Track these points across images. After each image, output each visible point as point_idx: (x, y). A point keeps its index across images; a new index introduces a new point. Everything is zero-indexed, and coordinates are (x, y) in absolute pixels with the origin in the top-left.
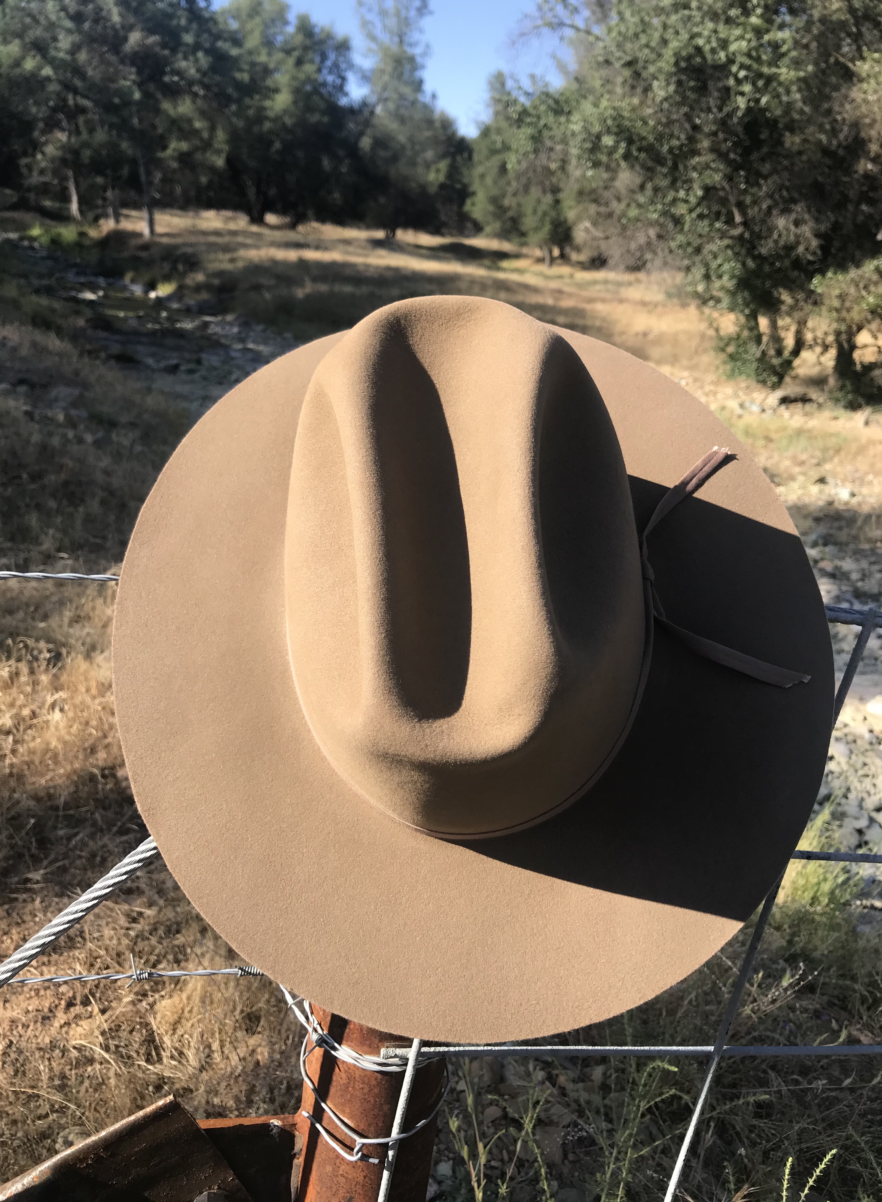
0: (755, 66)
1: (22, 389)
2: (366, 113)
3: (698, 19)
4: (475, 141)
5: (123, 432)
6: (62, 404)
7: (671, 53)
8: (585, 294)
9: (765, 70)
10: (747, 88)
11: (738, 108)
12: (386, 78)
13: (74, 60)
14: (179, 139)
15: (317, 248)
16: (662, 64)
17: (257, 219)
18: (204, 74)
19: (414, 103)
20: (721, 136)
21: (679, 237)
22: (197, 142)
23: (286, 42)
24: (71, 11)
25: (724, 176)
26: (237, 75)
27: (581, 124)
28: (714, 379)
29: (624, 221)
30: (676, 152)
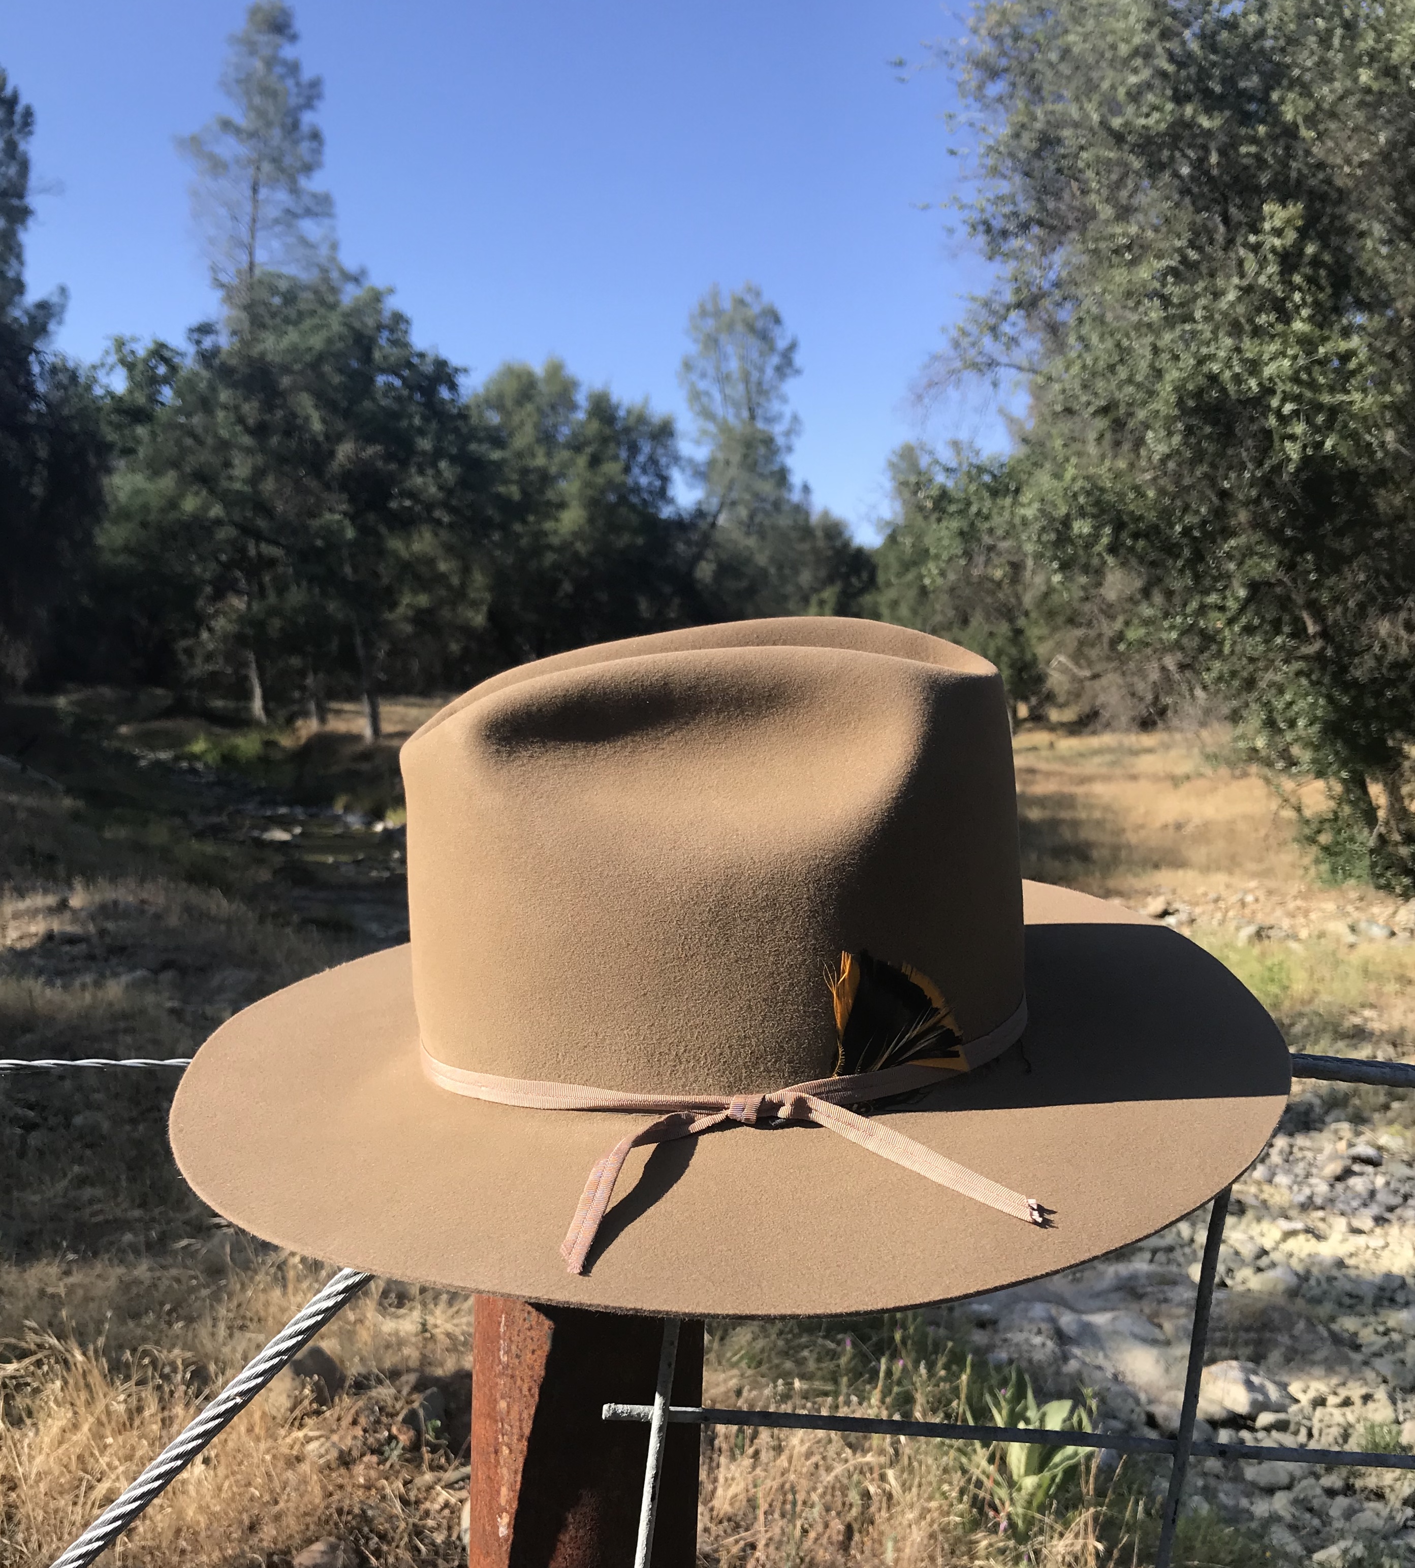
0: (1308, 394)
2: (703, 525)
3: (1208, 335)
4: (878, 552)
6: (230, 995)
7: (1169, 388)
8: (1073, 770)
9: (1326, 398)
10: (1299, 428)
11: (1289, 459)
12: (733, 471)
13: (257, 492)
14: (415, 592)
16: (1157, 405)
18: (450, 492)
19: (777, 505)
20: (1267, 503)
21: (1217, 665)
22: (443, 592)
23: (575, 435)
24: (251, 421)
25: (1280, 563)
26: (502, 489)
27: (1036, 505)
28: (1303, 888)
29: (1122, 647)
30: (1197, 534)
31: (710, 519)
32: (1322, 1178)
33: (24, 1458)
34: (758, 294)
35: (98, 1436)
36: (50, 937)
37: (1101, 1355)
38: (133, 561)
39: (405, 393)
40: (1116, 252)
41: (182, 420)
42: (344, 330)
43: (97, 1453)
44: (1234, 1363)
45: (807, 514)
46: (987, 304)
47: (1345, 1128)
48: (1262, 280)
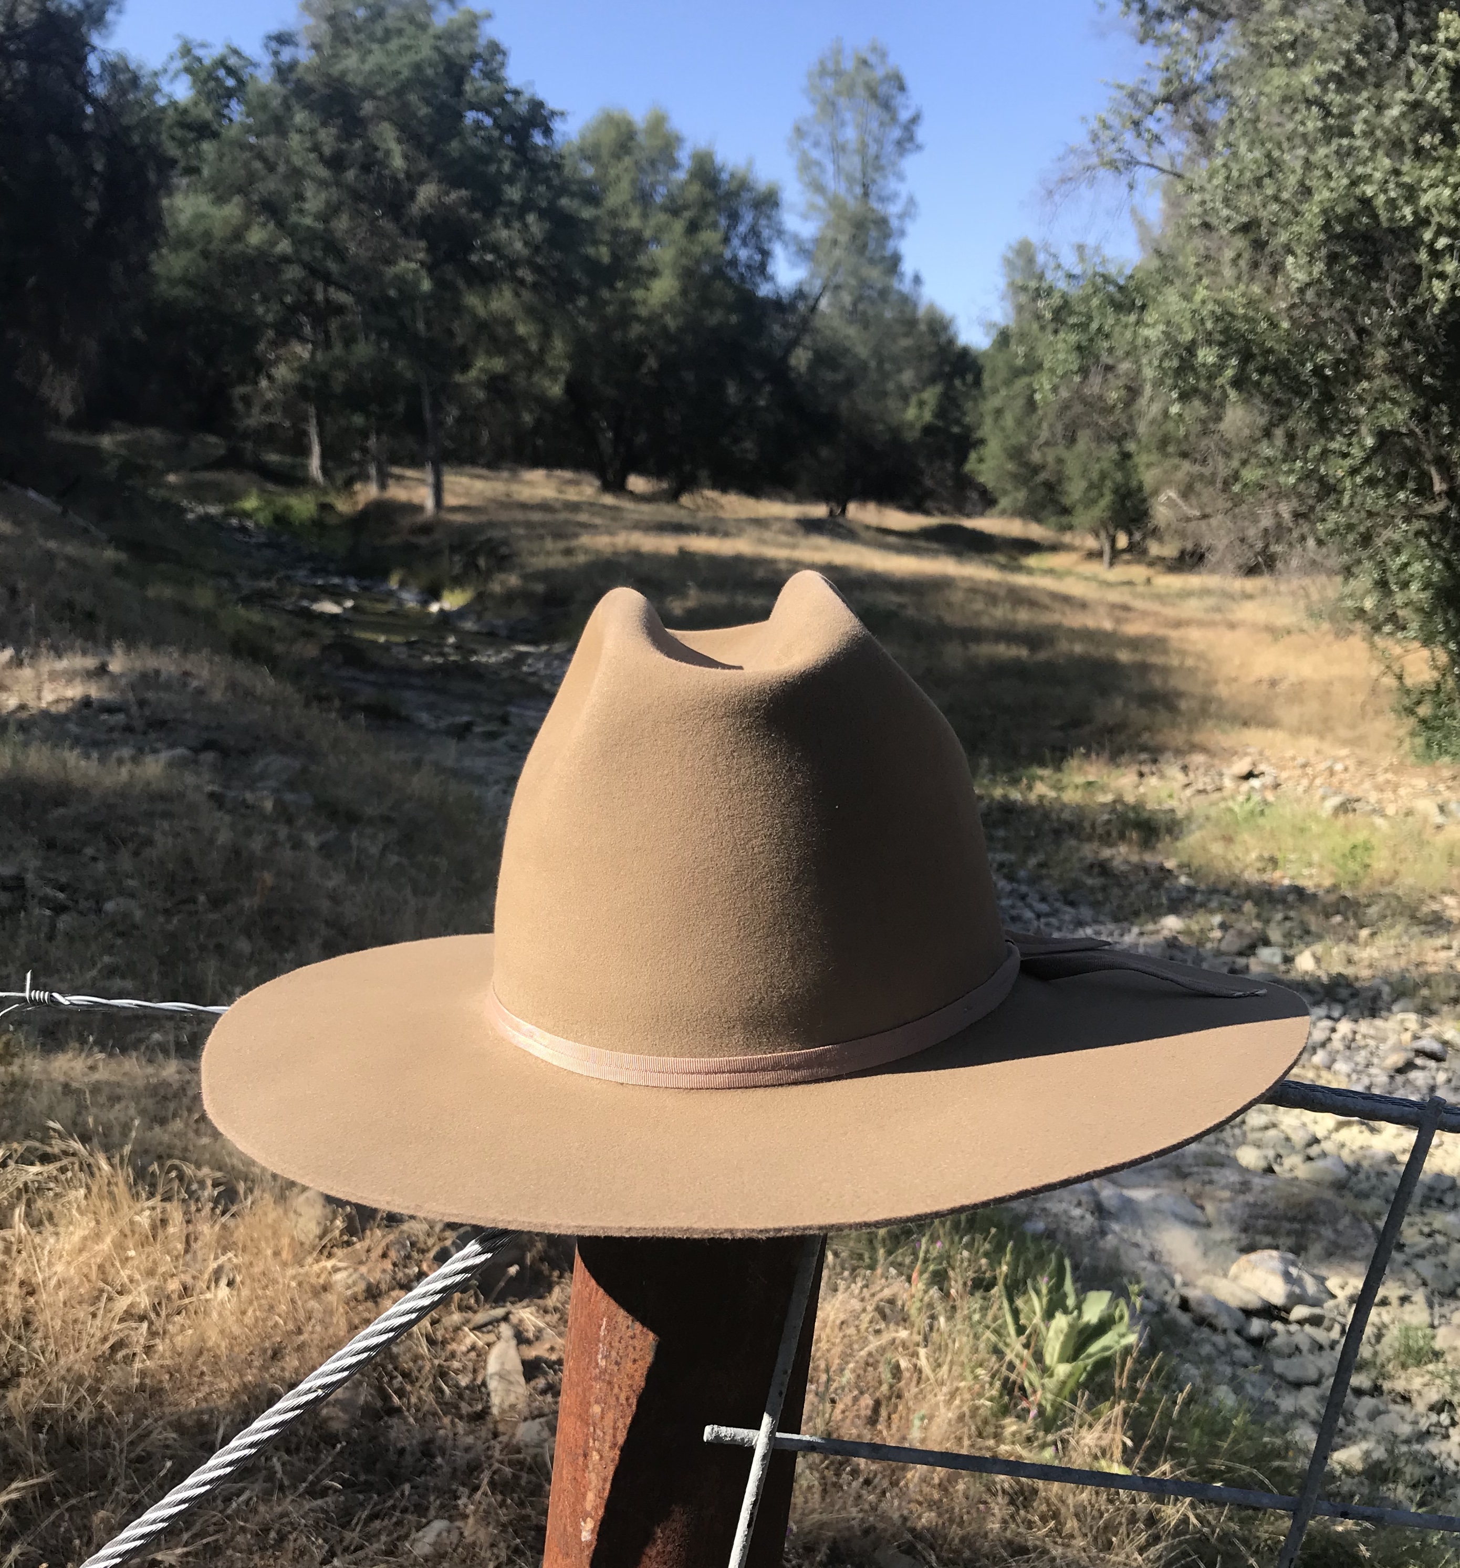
1: (209, 757)
2: (801, 306)
3: (1366, 153)
4: (985, 354)
5: (369, 831)
6: (272, 783)
7: (1316, 210)
8: (1170, 612)
10: (1451, 266)
11: (1435, 300)
12: (838, 253)
13: (328, 230)
14: (490, 354)
15: (712, 532)
16: (1302, 228)
17: (615, 485)
18: (537, 249)
19: (884, 293)
20: (1408, 345)
21: (1333, 517)
22: (519, 357)
23: (671, 197)
24: (327, 150)
25: (1413, 412)
26: (591, 251)
27: (1161, 327)
28: (1395, 761)
29: (1236, 488)
30: (1328, 372)
31: (811, 302)
32: (1383, 1069)
33: (43, 1263)
34: (883, 55)
35: (119, 1246)
36: (86, 702)
37: (1139, 1231)
38: (190, 293)
39: (496, 133)
40: (1280, 49)
41: (252, 140)
42: (435, 56)
43: (118, 1264)
44: (1274, 1253)
45: (915, 305)
46: (1133, 95)
47: (1412, 1020)
48: (1431, 95)
